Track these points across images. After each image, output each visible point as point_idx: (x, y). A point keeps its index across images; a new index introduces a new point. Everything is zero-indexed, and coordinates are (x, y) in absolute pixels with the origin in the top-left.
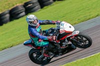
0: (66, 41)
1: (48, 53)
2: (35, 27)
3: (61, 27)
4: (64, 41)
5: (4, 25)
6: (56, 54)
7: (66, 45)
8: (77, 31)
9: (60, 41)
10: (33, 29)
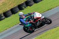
0: (38, 22)
7: (39, 24)
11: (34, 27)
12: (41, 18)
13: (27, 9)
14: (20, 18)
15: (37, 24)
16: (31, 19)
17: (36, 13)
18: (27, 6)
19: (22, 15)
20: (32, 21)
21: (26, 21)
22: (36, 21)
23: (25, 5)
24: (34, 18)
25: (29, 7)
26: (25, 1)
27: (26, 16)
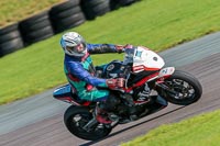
1: (106, 115)
2: (79, 59)
3: (136, 58)
4: (142, 89)
5: (98, 18)
6: (124, 117)
7: (147, 98)
8: (169, 68)
9: (133, 89)
10: (76, 64)
17: (140, 49)
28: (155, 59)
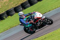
0: (39, 22)
7: (40, 24)
11: (34, 28)
12: (42, 18)
13: (8, 19)
14: (20, 18)
15: (37, 24)
16: (31, 19)
17: (36, 13)
18: (8, 16)
19: (22, 15)
20: (32, 22)
21: (26, 21)
22: (37, 21)
23: (6, 15)
24: (34, 18)
25: (10, 17)
26: (6, 10)
27: (26, 16)
28: (40, 15)
